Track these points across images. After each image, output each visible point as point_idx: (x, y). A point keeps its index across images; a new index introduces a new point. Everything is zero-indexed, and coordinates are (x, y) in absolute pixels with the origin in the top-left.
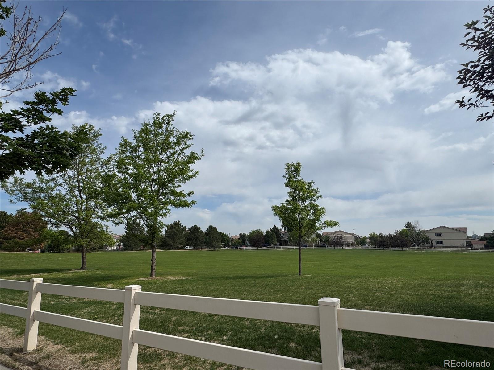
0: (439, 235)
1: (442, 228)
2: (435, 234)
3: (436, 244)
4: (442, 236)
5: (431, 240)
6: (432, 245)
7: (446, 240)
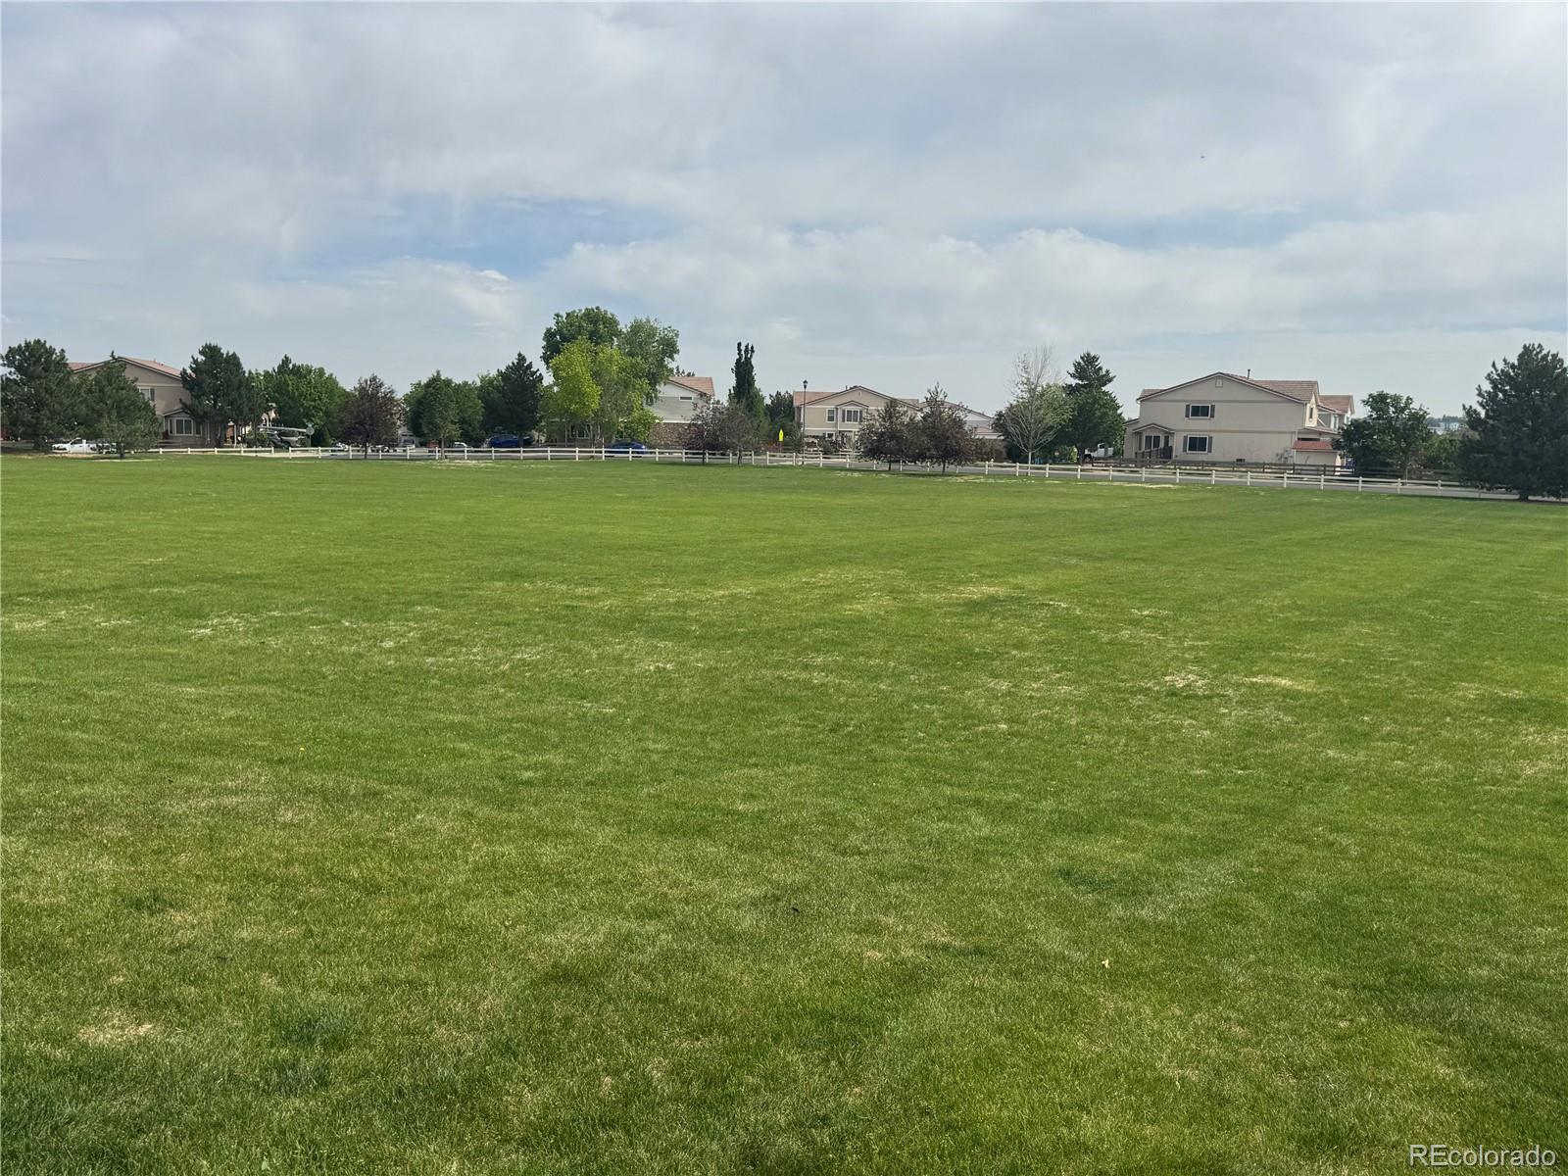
0: (1200, 411)
1: (1220, 382)
2: (1188, 406)
3: (1185, 450)
4: (1212, 416)
5: (1169, 435)
6: (1167, 454)
7: (1227, 435)
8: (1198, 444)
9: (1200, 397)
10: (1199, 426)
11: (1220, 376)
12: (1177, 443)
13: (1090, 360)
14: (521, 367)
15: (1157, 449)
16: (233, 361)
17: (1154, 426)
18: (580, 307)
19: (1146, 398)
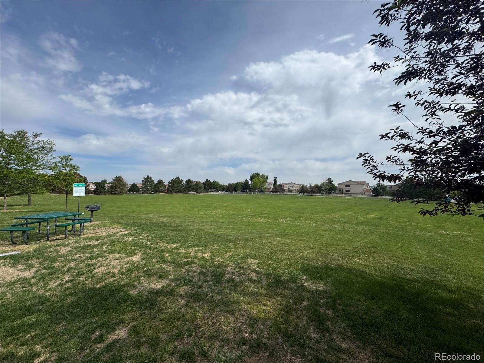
0: (347, 186)
2: (345, 185)
4: (349, 187)
5: (343, 189)
6: (343, 192)
7: (352, 189)
8: (347, 191)
9: (347, 184)
10: (347, 188)
11: (350, 181)
12: (344, 191)
13: (330, 179)
14: (246, 181)
15: (341, 192)
16: (210, 181)
17: (340, 188)
18: (255, 173)
19: (338, 184)
